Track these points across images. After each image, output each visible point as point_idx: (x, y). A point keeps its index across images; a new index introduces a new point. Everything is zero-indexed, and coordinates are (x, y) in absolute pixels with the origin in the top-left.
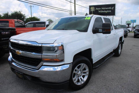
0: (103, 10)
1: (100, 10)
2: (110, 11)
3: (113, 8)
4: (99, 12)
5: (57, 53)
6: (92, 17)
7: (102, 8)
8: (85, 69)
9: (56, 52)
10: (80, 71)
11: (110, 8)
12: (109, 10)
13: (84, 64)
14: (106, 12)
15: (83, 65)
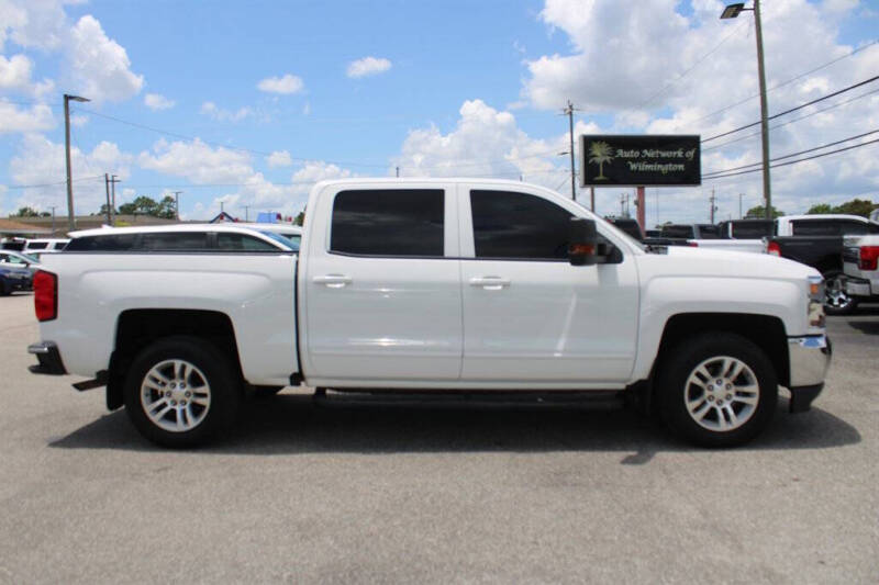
0: (650, 161)
1: (634, 160)
2: (681, 167)
3: (691, 154)
4: (633, 167)
7: (645, 151)
11: (680, 154)
12: (676, 161)
14: (664, 168)
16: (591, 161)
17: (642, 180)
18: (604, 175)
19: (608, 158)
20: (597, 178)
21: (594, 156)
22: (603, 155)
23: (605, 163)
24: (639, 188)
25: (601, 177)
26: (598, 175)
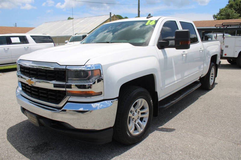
5: (91, 80)
6: (160, 18)
8: (143, 108)
9: (89, 79)
10: (136, 112)
13: (142, 99)
15: (142, 102)
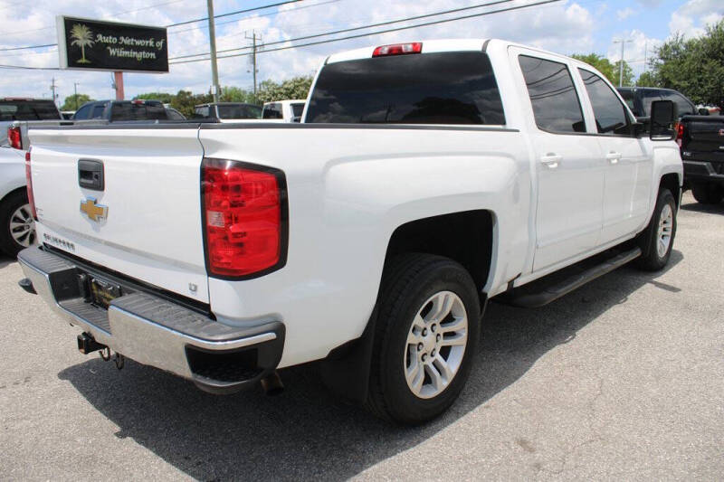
16: (72, 44)
17: (120, 65)
18: (86, 58)
19: (89, 42)
20: (80, 61)
21: (77, 39)
22: (84, 38)
23: (87, 46)
24: (115, 73)
25: (83, 60)
26: (80, 57)
